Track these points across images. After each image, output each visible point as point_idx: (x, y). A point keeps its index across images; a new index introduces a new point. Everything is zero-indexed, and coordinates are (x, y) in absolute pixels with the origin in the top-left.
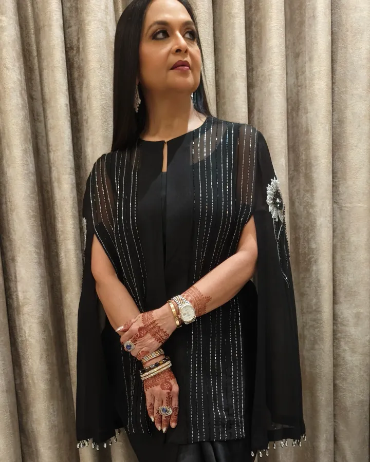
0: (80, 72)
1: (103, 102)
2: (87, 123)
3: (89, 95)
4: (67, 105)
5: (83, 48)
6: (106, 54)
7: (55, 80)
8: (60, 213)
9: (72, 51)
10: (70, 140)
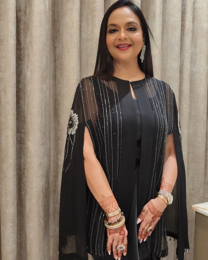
0: (25, 25)
1: (41, 46)
2: (28, 57)
3: (31, 41)
4: (14, 45)
5: (30, 13)
6: (44, 18)
7: (8, 29)
8: (4, 111)
9: (20, 12)
10: (15, 67)
